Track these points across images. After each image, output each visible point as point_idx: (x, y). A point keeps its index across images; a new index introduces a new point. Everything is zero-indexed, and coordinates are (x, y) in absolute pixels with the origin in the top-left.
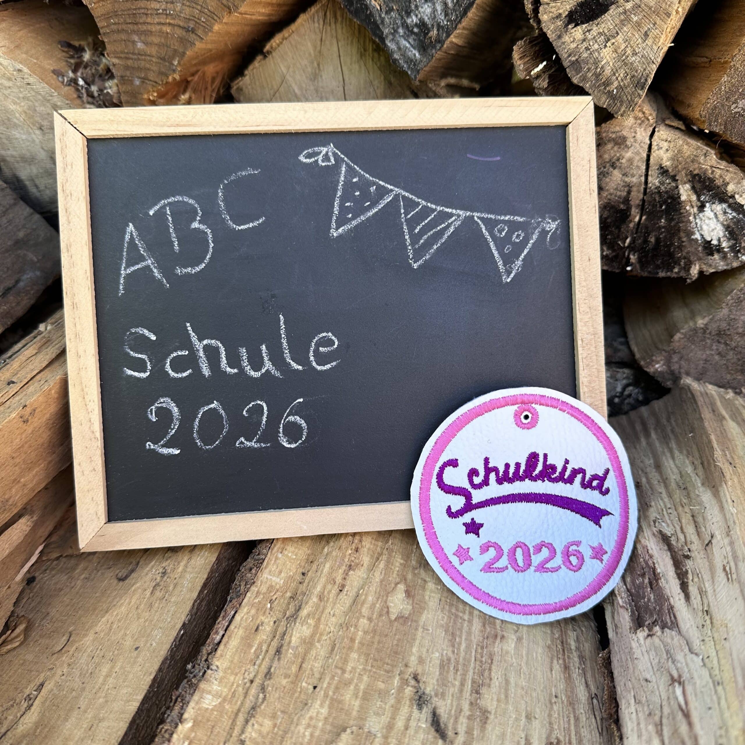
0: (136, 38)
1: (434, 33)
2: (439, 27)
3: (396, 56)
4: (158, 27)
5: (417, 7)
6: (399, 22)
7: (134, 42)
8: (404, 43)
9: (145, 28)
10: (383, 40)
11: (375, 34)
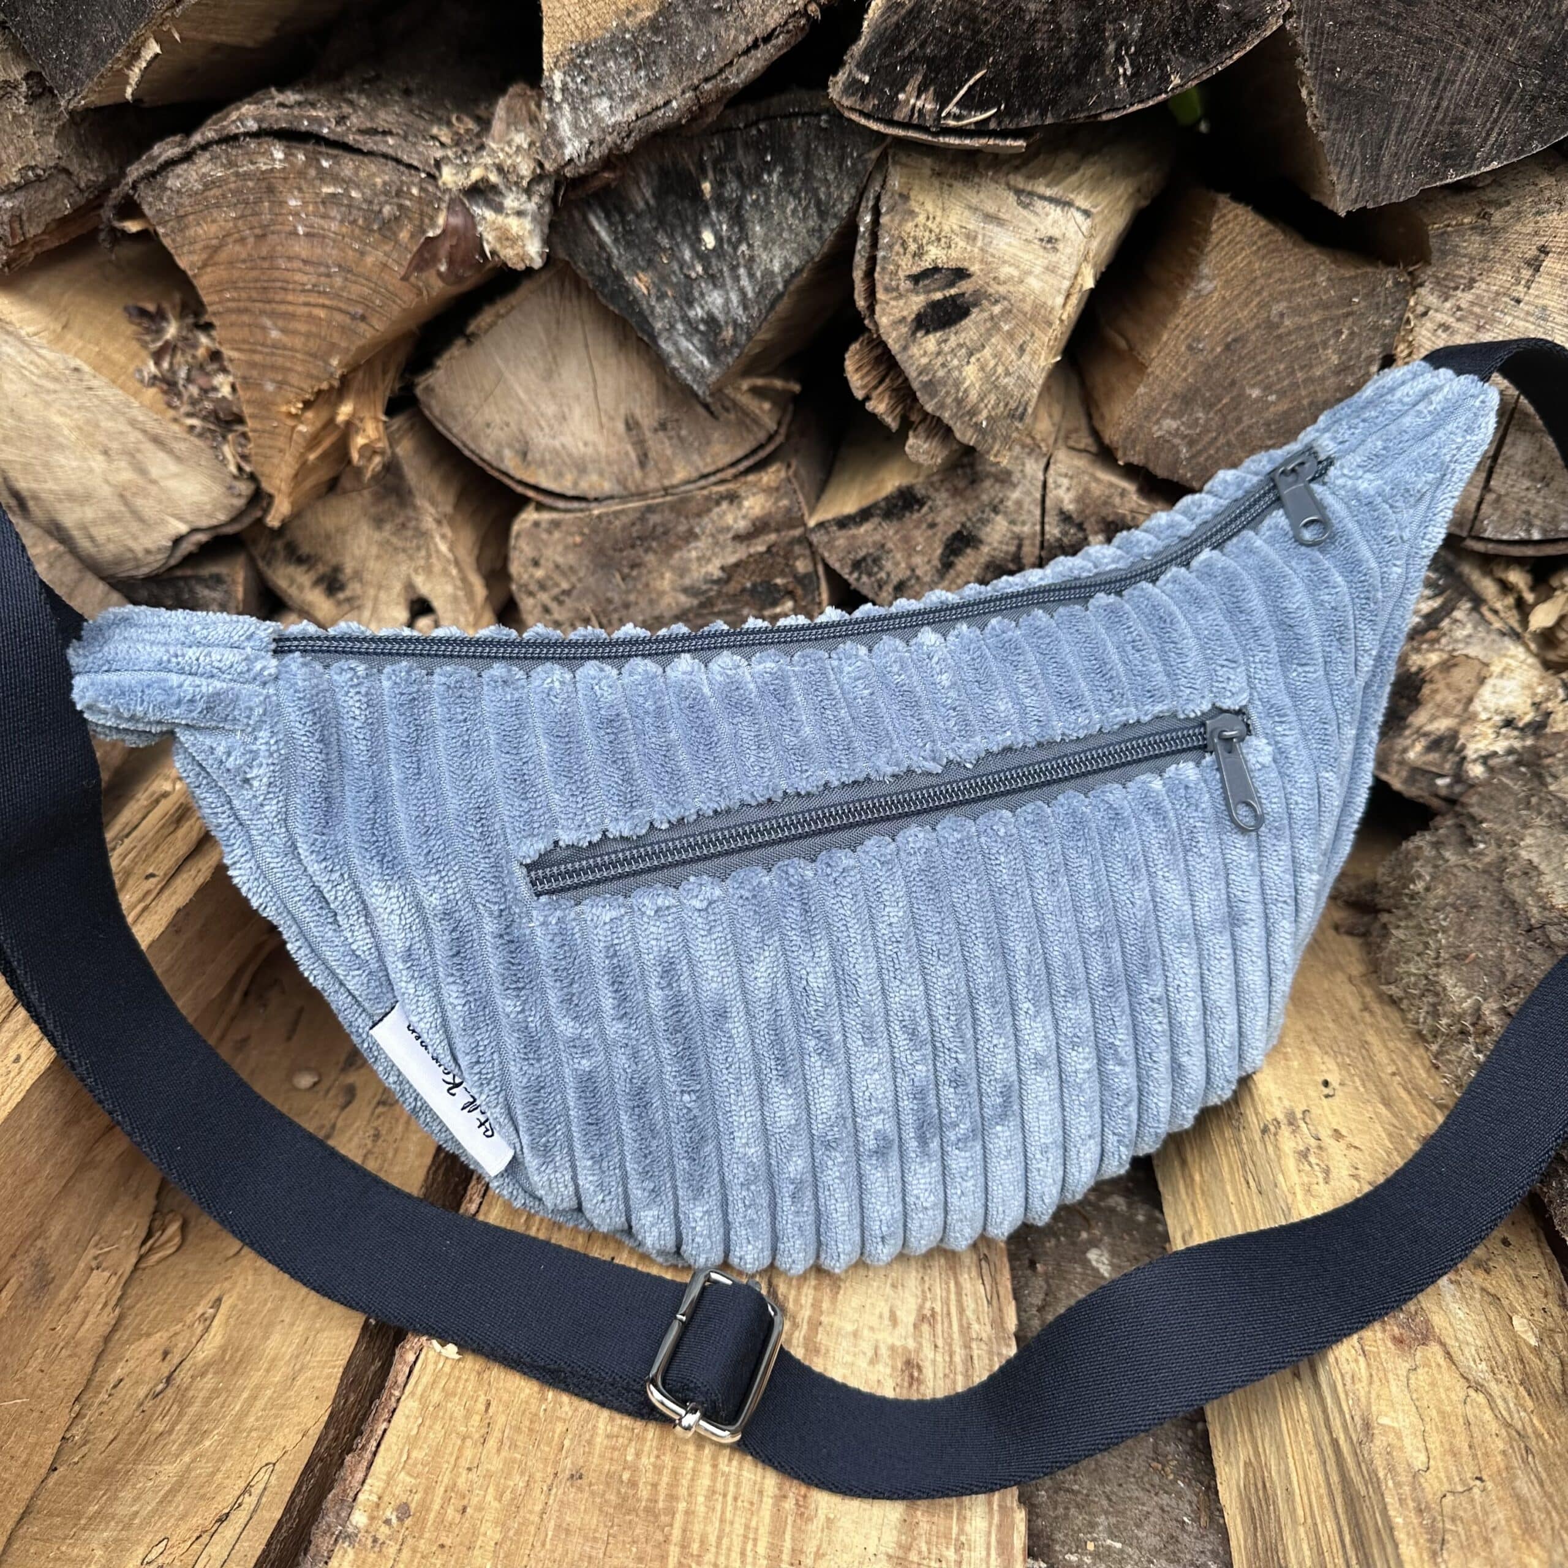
0: (268, 323)
1: (728, 333)
2: (736, 325)
3: (675, 363)
4: (306, 310)
5: (702, 295)
6: (677, 314)
7: (264, 328)
8: (685, 344)
9: (283, 308)
10: (654, 338)
11: (644, 331)
